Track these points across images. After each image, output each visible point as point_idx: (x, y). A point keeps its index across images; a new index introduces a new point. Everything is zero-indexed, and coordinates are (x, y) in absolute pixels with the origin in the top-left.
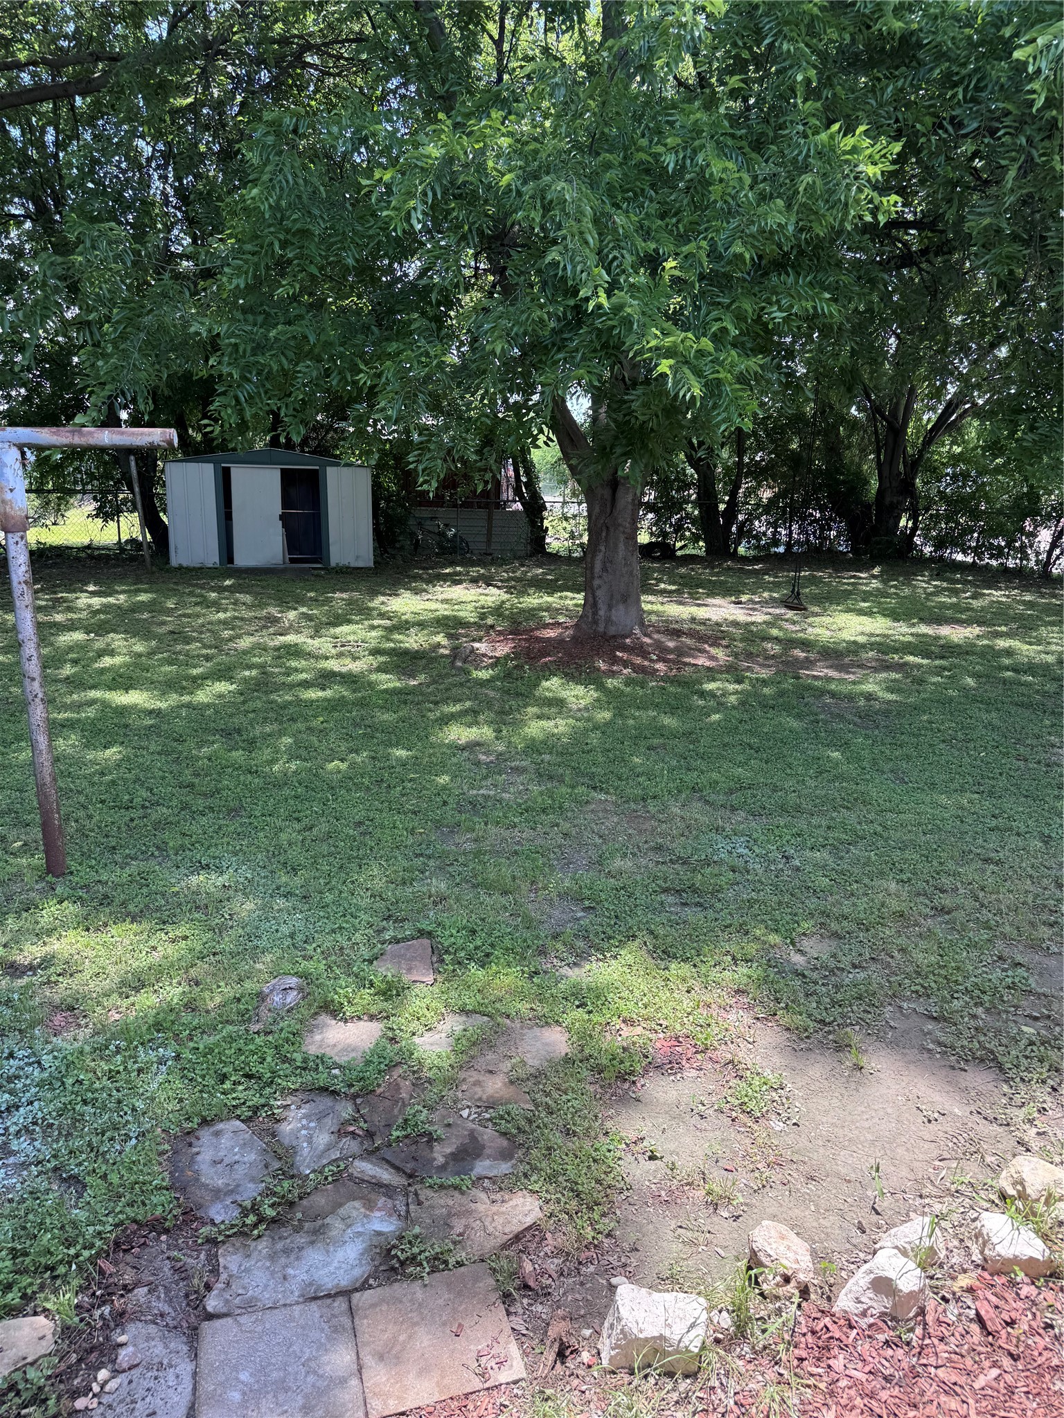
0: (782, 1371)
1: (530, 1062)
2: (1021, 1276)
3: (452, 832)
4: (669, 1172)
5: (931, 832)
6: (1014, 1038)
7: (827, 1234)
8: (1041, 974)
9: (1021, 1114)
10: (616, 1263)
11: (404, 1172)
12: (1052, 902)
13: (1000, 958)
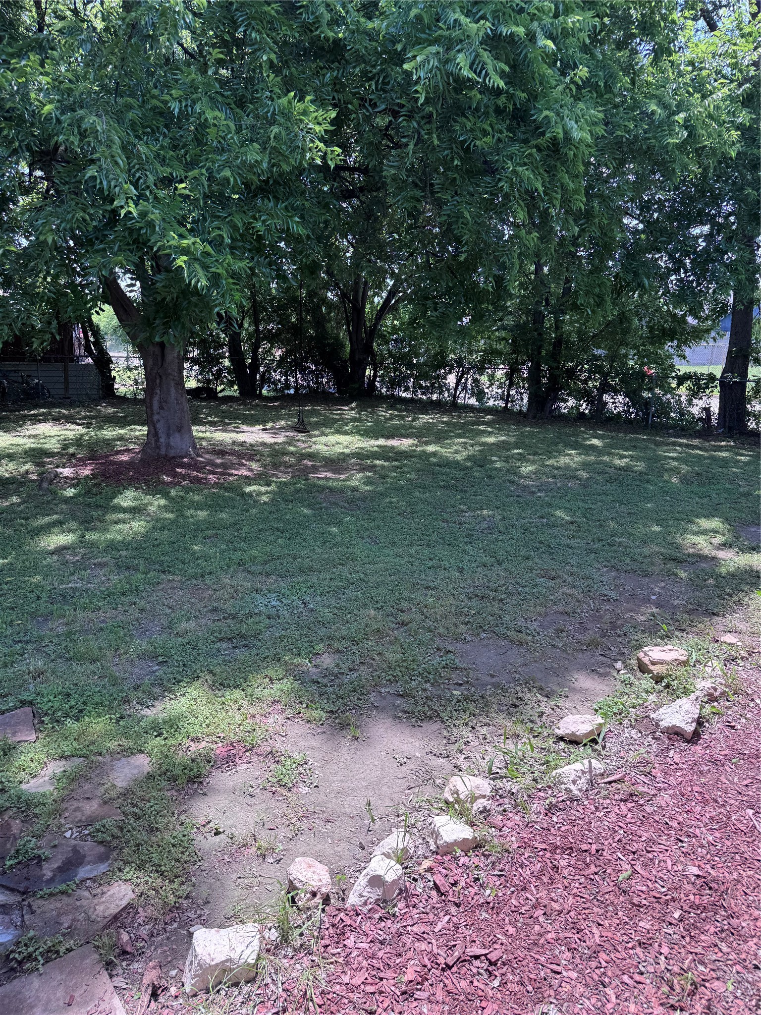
0: (314, 958)
1: (119, 785)
2: (459, 852)
3: (46, 620)
4: (230, 841)
5: (394, 574)
6: (448, 700)
7: (340, 856)
8: (462, 656)
9: (455, 747)
10: (193, 916)
11: (19, 891)
12: (466, 609)
13: (438, 649)
